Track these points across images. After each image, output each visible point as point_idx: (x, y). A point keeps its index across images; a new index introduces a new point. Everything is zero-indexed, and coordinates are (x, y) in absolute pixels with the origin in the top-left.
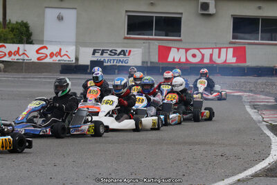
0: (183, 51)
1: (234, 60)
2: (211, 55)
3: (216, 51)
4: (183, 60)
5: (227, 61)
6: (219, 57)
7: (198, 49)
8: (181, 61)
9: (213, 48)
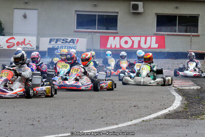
0: (117, 39)
1: (156, 46)
2: (139, 42)
3: (143, 38)
4: (118, 46)
5: (151, 47)
6: (145, 44)
7: (130, 37)
8: (117, 47)
9: (141, 36)
